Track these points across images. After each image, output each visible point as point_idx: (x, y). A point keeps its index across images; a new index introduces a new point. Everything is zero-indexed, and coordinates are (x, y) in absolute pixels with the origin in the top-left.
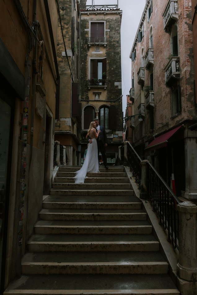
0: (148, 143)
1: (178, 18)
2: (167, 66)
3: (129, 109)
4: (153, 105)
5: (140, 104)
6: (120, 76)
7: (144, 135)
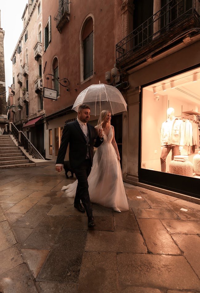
0: (25, 123)
1: (42, 56)
2: (36, 81)
3: (11, 97)
4: (28, 100)
5: (19, 98)
6: (4, 77)
7: (22, 118)
